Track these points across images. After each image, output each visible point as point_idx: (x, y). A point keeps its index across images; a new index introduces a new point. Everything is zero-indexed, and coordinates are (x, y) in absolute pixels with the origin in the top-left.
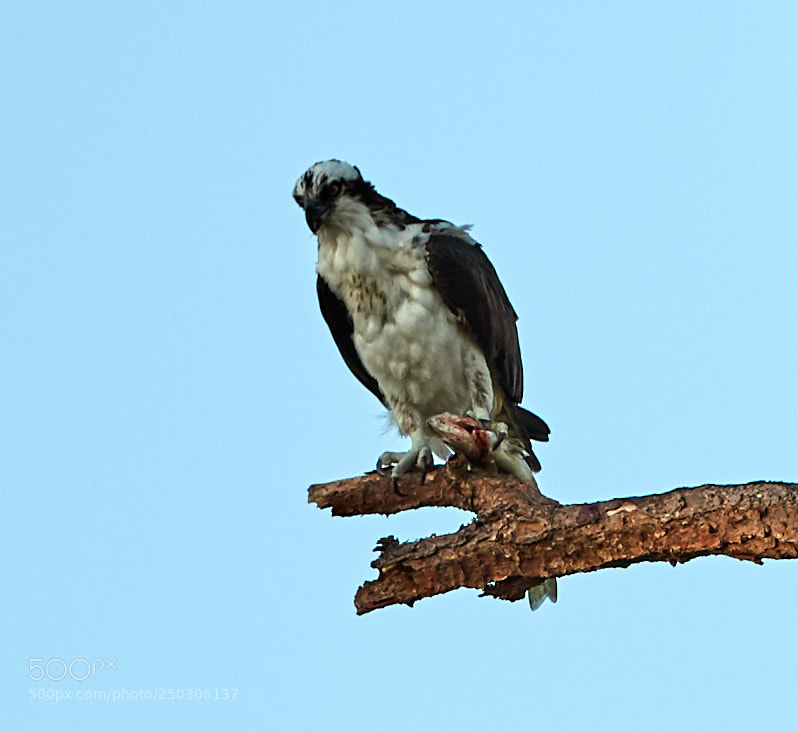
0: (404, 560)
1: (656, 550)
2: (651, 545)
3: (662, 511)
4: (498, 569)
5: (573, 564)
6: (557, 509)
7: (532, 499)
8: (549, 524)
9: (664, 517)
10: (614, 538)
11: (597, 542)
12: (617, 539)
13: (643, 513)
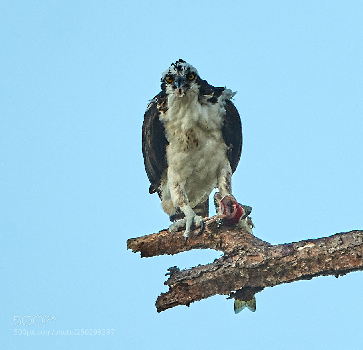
0: (184, 280)
1: (327, 268)
2: (323, 266)
3: (329, 246)
4: (237, 283)
5: (279, 279)
6: (269, 248)
7: (255, 243)
8: (265, 257)
9: (330, 250)
10: (302, 263)
11: (293, 265)
12: (304, 264)
13: (319, 248)
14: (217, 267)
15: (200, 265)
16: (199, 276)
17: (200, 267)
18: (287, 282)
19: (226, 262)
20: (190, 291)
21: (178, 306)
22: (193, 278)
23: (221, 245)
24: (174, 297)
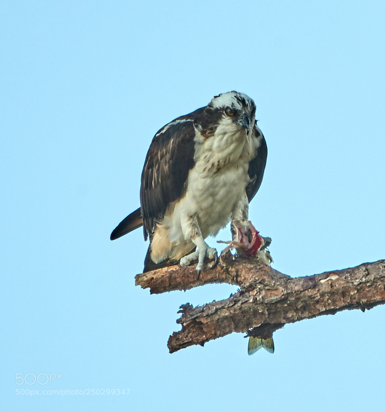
0: (197, 317)
1: (352, 302)
2: (348, 299)
3: (354, 278)
4: (255, 320)
5: (301, 314)
6: (289, 281)
7: (274, 275)
8: (285, 290)
9: (355, 282)
10: (326, 296)
11: (315, 299)
12: (327, 297)
13: (343, 280)
14: (234, 303)
15: (214, 301)
16: (214, 313)
17: (214, 303)
18: (309, 318)
19: (243, 297)
20: (205, 330)
21: (192, 346)
22: (208, 316)
23: (237, 279)
24: (187, 336)
